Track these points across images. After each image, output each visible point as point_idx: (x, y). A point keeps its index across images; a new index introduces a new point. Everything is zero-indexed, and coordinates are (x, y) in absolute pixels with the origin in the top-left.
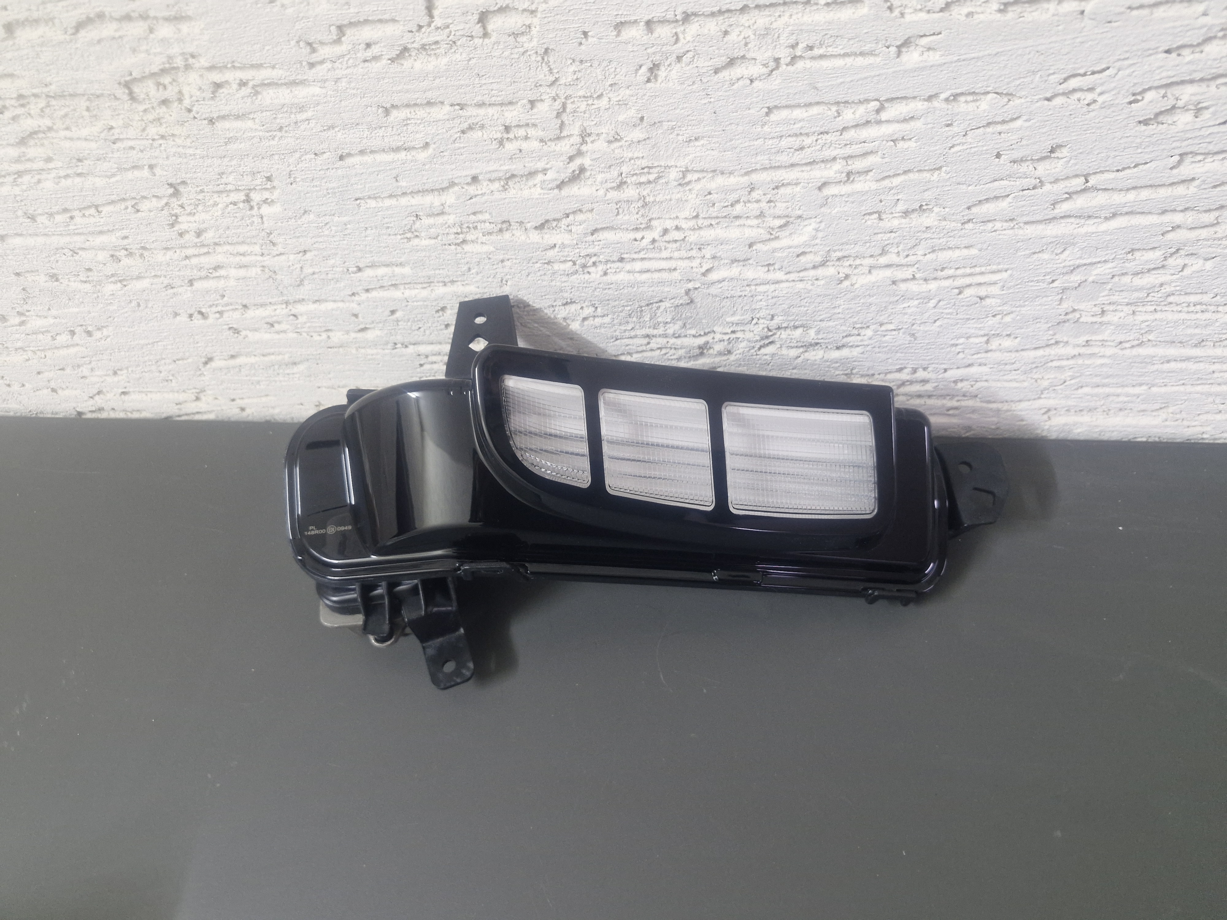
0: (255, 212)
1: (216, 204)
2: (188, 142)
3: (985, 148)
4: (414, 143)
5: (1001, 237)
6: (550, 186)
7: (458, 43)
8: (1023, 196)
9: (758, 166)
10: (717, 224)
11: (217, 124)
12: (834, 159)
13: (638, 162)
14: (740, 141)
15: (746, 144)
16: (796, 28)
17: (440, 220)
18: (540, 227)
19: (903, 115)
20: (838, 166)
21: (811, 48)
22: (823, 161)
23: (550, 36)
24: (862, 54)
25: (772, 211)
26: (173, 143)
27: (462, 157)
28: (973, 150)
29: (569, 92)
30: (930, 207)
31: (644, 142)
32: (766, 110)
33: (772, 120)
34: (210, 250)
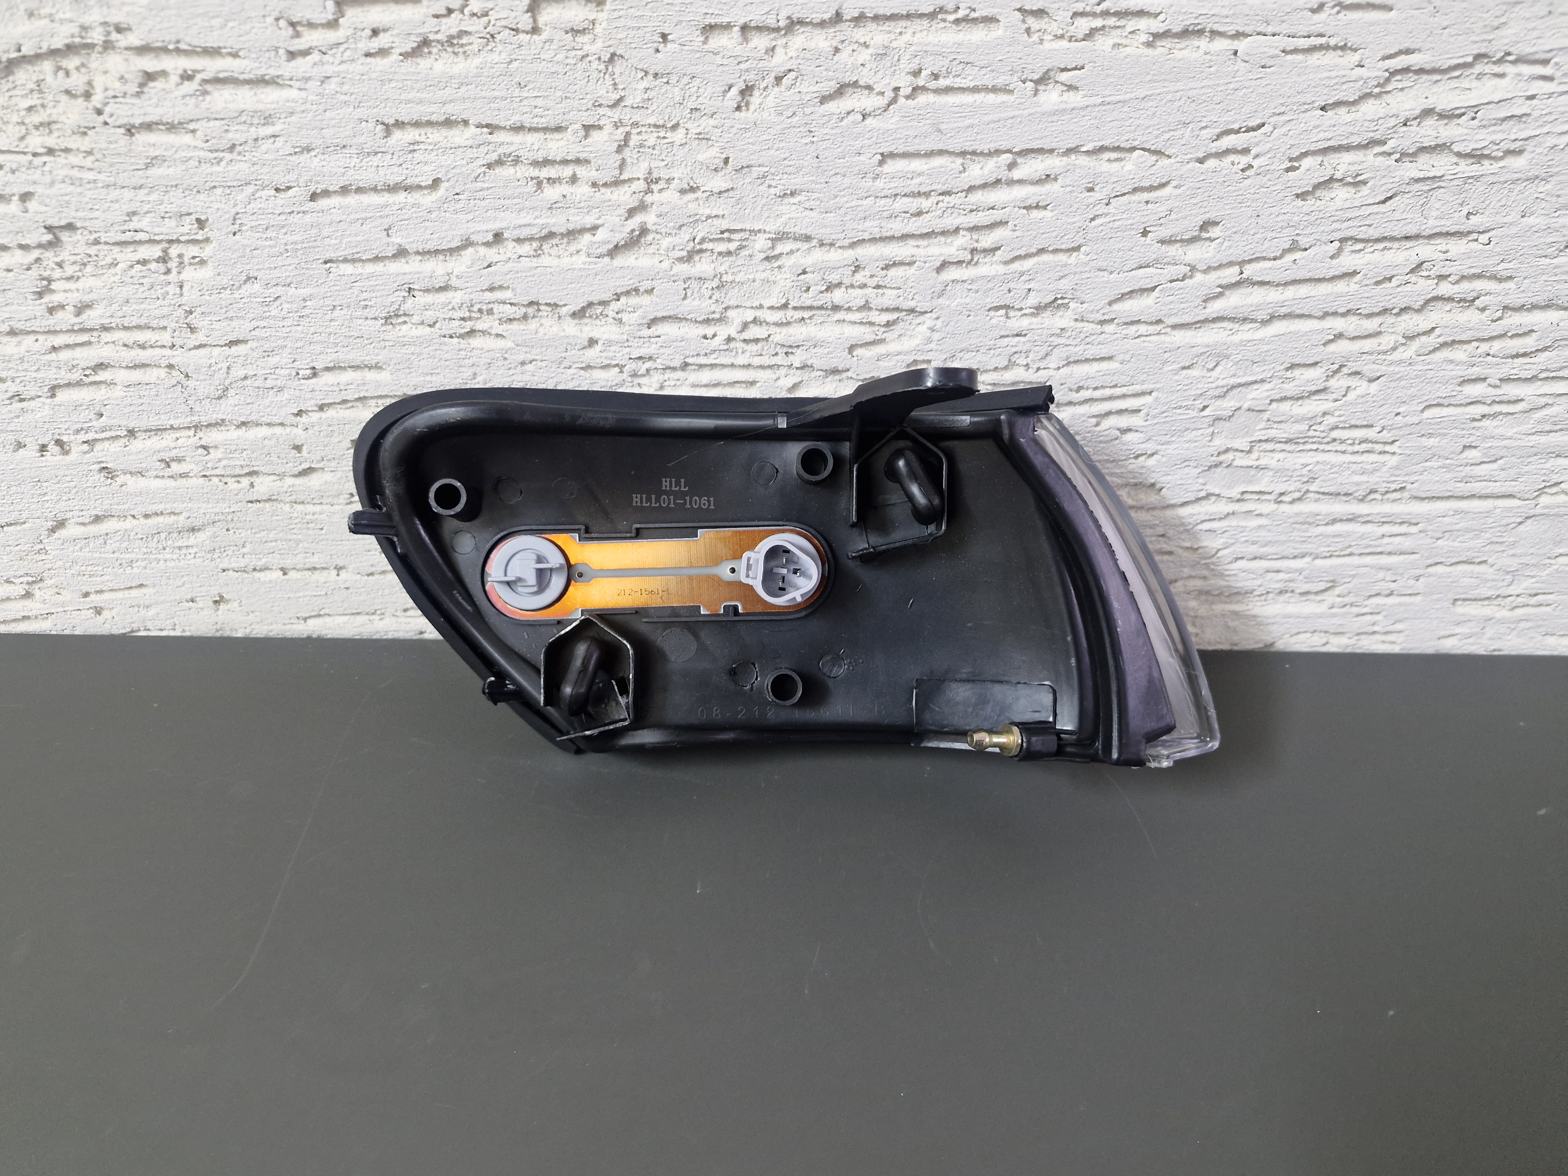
0: (173, 277)
1: (114, 264)
2: (89, 162)
3: (1130, 222)
4: (419, 179)
5: (1145, 344)
6: (599, 251)
7: (498, 37)
8: (1171, 289)
9: (866, 236)
10: (810, 318)
11: (137, 136)
12: (957, 230)
13: (716, 222)
14: (845, 199)
15: (854, 203)
16: (919, 48)
17: (442, 297)
18: (579, 315)
19: (1038, 174)
20: (963, 240)
21: (936, 76)
22: (943, 233)
23: (620, 36)
24: (994, 90)
25: (879, 300)
26: (64, 161)
27: (483, 203)
28: (1117, 223)
29: (636, 118)
30: (1066, 301)
31: (726, 195)
32: (879, 157)
33: (885, 171)
34: (92, 339)
